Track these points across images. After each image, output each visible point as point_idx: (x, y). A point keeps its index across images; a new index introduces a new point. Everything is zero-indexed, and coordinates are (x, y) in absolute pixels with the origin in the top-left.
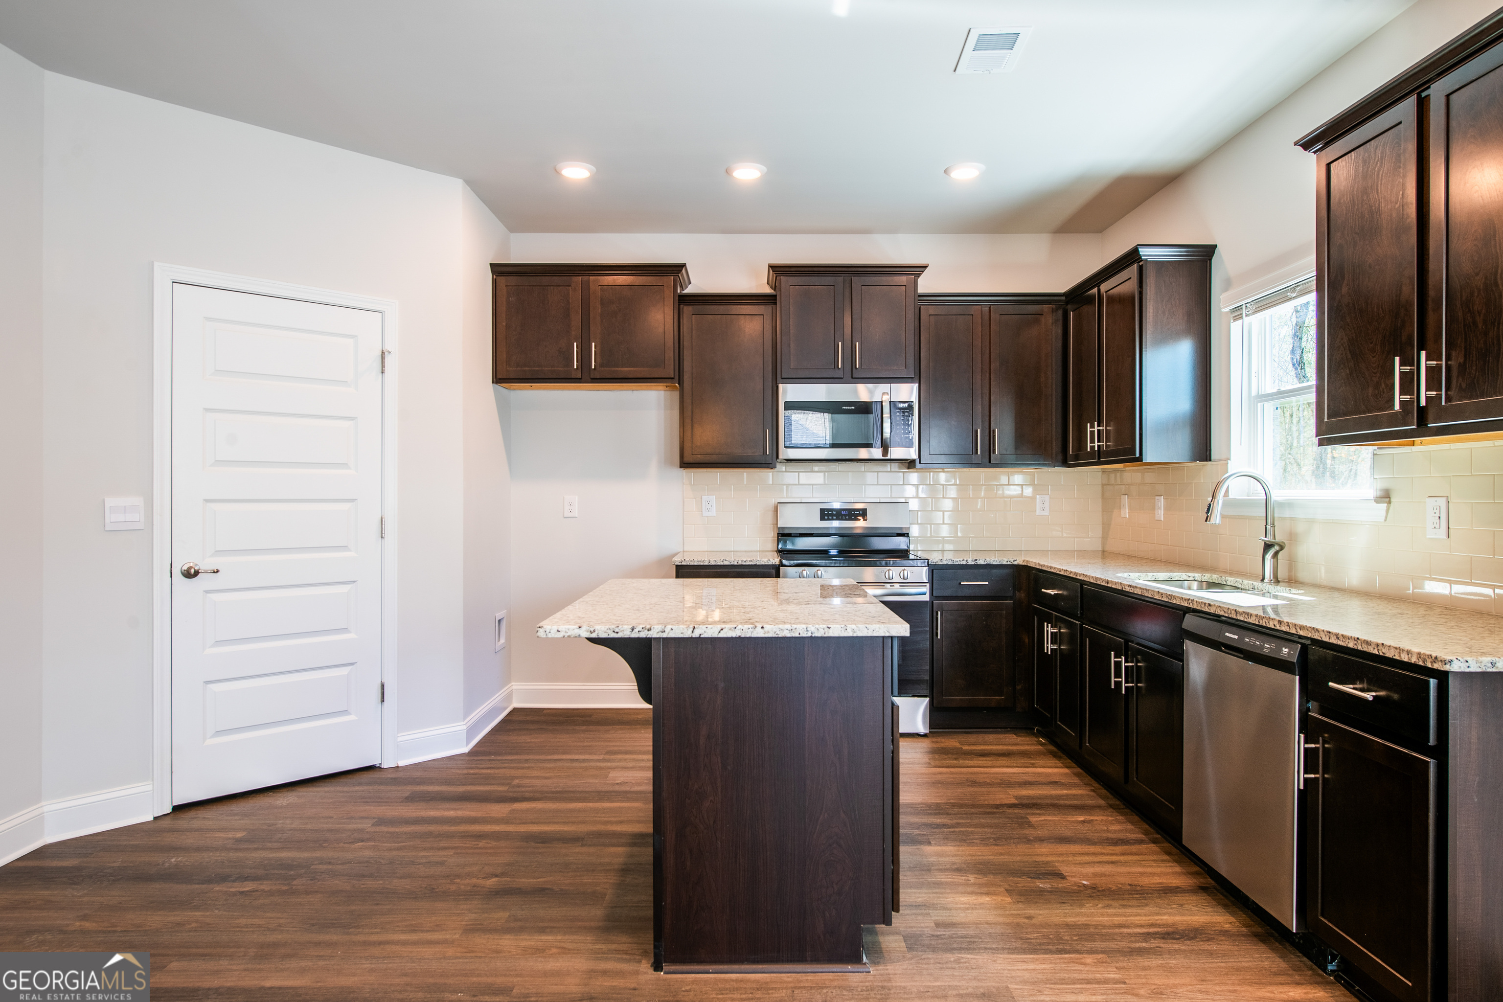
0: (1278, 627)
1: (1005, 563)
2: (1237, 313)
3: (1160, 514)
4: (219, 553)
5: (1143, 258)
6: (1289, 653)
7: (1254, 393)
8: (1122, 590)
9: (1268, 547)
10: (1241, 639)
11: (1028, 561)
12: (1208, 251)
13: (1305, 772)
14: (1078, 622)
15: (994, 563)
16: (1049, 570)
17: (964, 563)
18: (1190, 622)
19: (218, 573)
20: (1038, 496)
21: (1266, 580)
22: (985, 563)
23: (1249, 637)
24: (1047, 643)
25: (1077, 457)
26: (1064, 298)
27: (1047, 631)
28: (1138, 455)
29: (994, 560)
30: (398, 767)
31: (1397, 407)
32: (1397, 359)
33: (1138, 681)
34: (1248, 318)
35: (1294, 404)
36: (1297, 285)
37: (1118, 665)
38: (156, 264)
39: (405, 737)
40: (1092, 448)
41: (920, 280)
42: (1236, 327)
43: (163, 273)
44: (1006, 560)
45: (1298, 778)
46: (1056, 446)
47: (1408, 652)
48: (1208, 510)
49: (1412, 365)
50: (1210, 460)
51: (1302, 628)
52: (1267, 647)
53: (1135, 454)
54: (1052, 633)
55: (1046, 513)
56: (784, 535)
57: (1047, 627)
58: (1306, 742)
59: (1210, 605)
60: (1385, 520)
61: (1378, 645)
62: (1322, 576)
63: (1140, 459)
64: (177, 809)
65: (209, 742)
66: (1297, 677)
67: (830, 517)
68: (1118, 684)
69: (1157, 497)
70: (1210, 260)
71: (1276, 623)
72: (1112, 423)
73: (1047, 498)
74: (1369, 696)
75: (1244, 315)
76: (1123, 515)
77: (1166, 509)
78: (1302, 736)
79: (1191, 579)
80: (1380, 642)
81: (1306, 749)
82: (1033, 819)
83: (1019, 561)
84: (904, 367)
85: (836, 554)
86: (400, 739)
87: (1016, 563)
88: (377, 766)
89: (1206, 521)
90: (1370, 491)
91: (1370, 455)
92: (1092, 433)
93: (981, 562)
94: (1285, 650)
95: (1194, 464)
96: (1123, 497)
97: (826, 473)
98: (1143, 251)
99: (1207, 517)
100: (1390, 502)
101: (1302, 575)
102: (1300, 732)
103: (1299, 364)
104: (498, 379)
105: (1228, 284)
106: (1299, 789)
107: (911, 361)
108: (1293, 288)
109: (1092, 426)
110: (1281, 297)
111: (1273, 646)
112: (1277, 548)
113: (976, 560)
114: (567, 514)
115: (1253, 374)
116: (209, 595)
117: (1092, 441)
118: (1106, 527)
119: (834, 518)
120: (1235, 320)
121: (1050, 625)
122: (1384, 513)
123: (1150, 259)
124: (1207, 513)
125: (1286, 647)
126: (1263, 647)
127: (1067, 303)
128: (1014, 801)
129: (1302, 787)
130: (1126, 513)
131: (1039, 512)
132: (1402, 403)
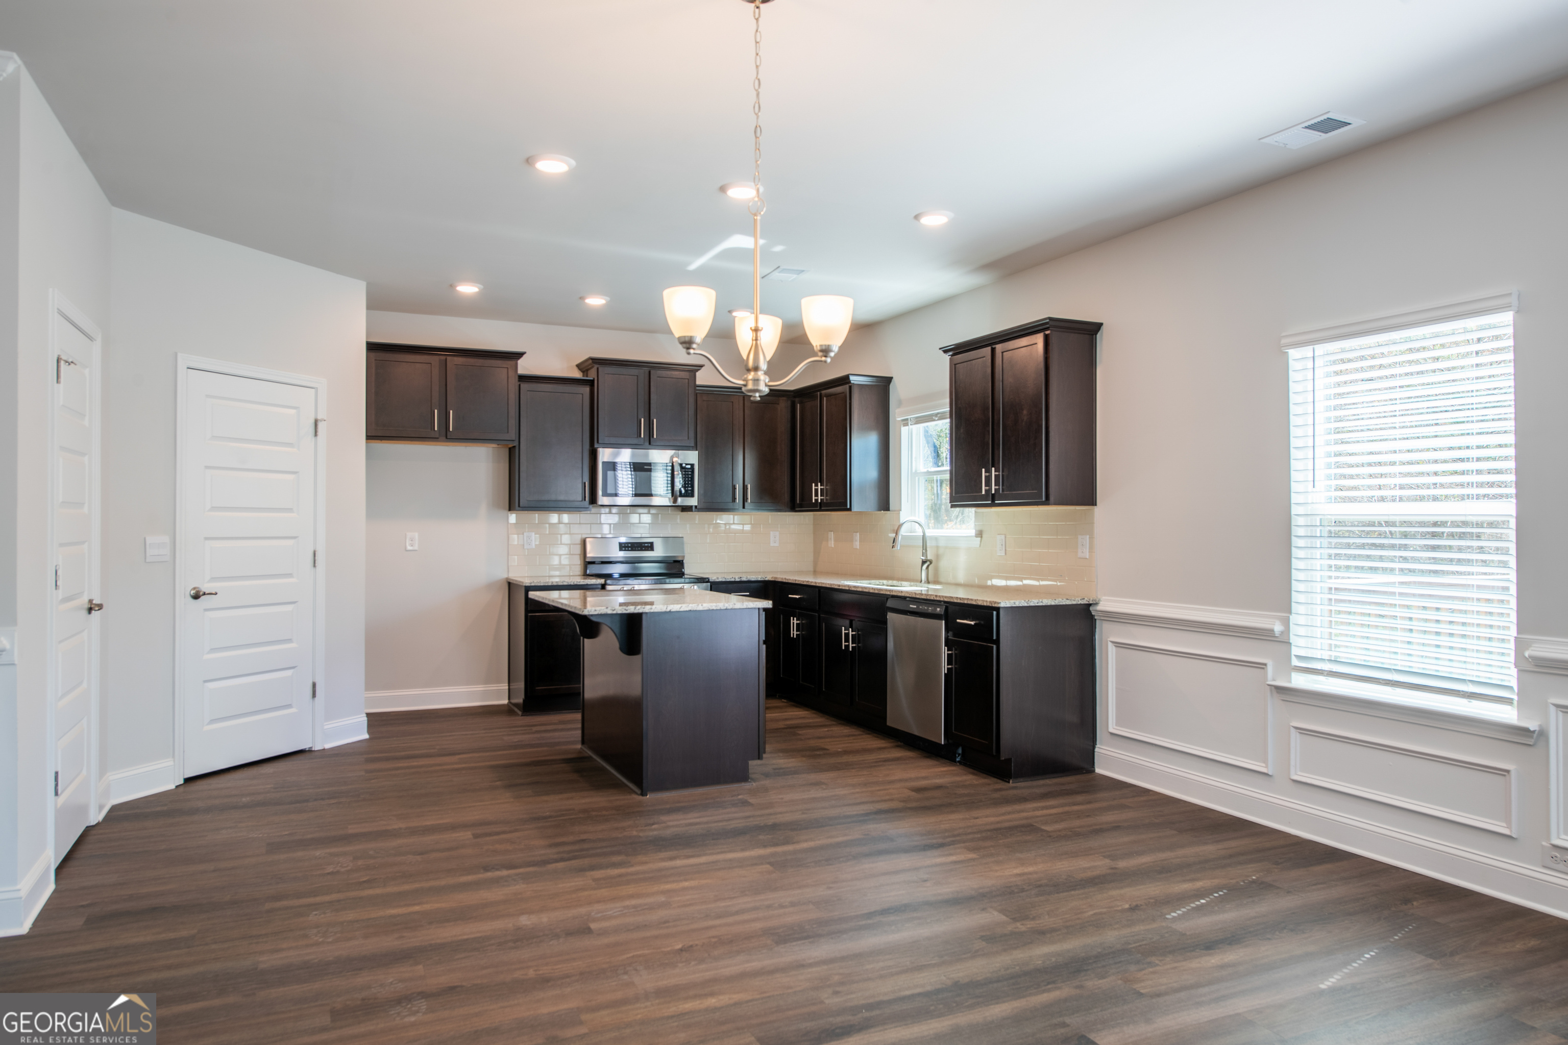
0: (935, 599)
1: (759, 579)
2: (905, 422)
3: (857, 544)
4: (213, 579)
5: (852, 382)
6: (940, 610)
7: (914, 471)
8: (849, 590)
9: (924, 562)
10: (918, 607)
11: (777, 578)
12: (889, 380)
13: (948, 665)
14: (817, 614)
15: (753, 580)
16: (794, 582)
17: (733, 580)
18: (890, 604)
19: (217, 595)
20: (771, 532)
21: (923, 582)
22: (747, 580)
23: (921, 606)
24: (793, 631)
25: (801, 506)
26: (792, 393)
27: (793, 623)
28: (848, 507)
29: (753, 578)
30: (324, 749)
31: (983, 493)
32: (983, 470)
33: (859, 643)
34: (912, 426)
35: (935, 479)
36: (938, 413)
37: (847, 635)
38: (179, 355)
39: (329, 725)
40: (816, 500)
41: (698, 374)
42: (904, 430)
43: (184, 360)
44: (760, 577)
45: (944, 667)
46: (786, 497)
47: (986, 601)
48: (894, 541)
49: (989, 473)
50: (889, 510)
51: (946, 597)
52: (930, 609)
53: (847, 506)
54: (797, 623)
55: (777, 545)
56: (587, 563)
57: (793, 620)
58: (948, 651)
59: (902, 592)
60: (980, 546)
61: (975, 600)
62: (951, 580)
63: (850, 509)
64: (188, 780)
65: (207, 728)
66: (944, 622)
67: (627, 549)
68: (847, 647)
69: (854, 534)
70: (889, 385)
71: (934, 597)
72: (829, 484)
73: (777, 533)
74: (972, 623)
75: (909, 424)
76: (829, 545)
77: (860, 541)
78: (946, 648)
79: (881, 584)
80: (976, 599)
81: (948, 654)
82: (800, 732)
83: (769, 578)
84: (687, 438)
85: (617, 577)
86: (326, 727)
87: (767, 579)
88: (307, 749)
89: (893, 548)
90: (972, 532)
91: (974, 512)
92: (816, 490)
93: (744, 579)
94: (938, 609)
95: (879, 512)
96: (829, 533)
97: (621, 515)
98: (852, 378)
99: (893, 546)
100: (981, 537)
101: (942, 579)
102: (945, 646)
103: (937, 455)
104: (370, 437)
105: (900, 403)
106: (945, 673)
107: (692, 434)
108: (936, 415)
109: (816, 485)
110: (929, 419)
111: (933, 608)
112: (928, 563)
113: (741, 578)
114: (409, 548)
115: (914, 459)
116: (207, 613)
117: (816, 495)
118: (817, 553)
119: (630, 549)
120: (904, 426)
121: (795, 618)
122: (979, 543)
123: (856, 383)
124: (893, 543)
125: (939, 608)
126: (928, 609)
127: (795, 397)
128: (783, 726)
129: (946, 672)
130: (832, 544)
131: (772, 544)
132: (986, 490)
